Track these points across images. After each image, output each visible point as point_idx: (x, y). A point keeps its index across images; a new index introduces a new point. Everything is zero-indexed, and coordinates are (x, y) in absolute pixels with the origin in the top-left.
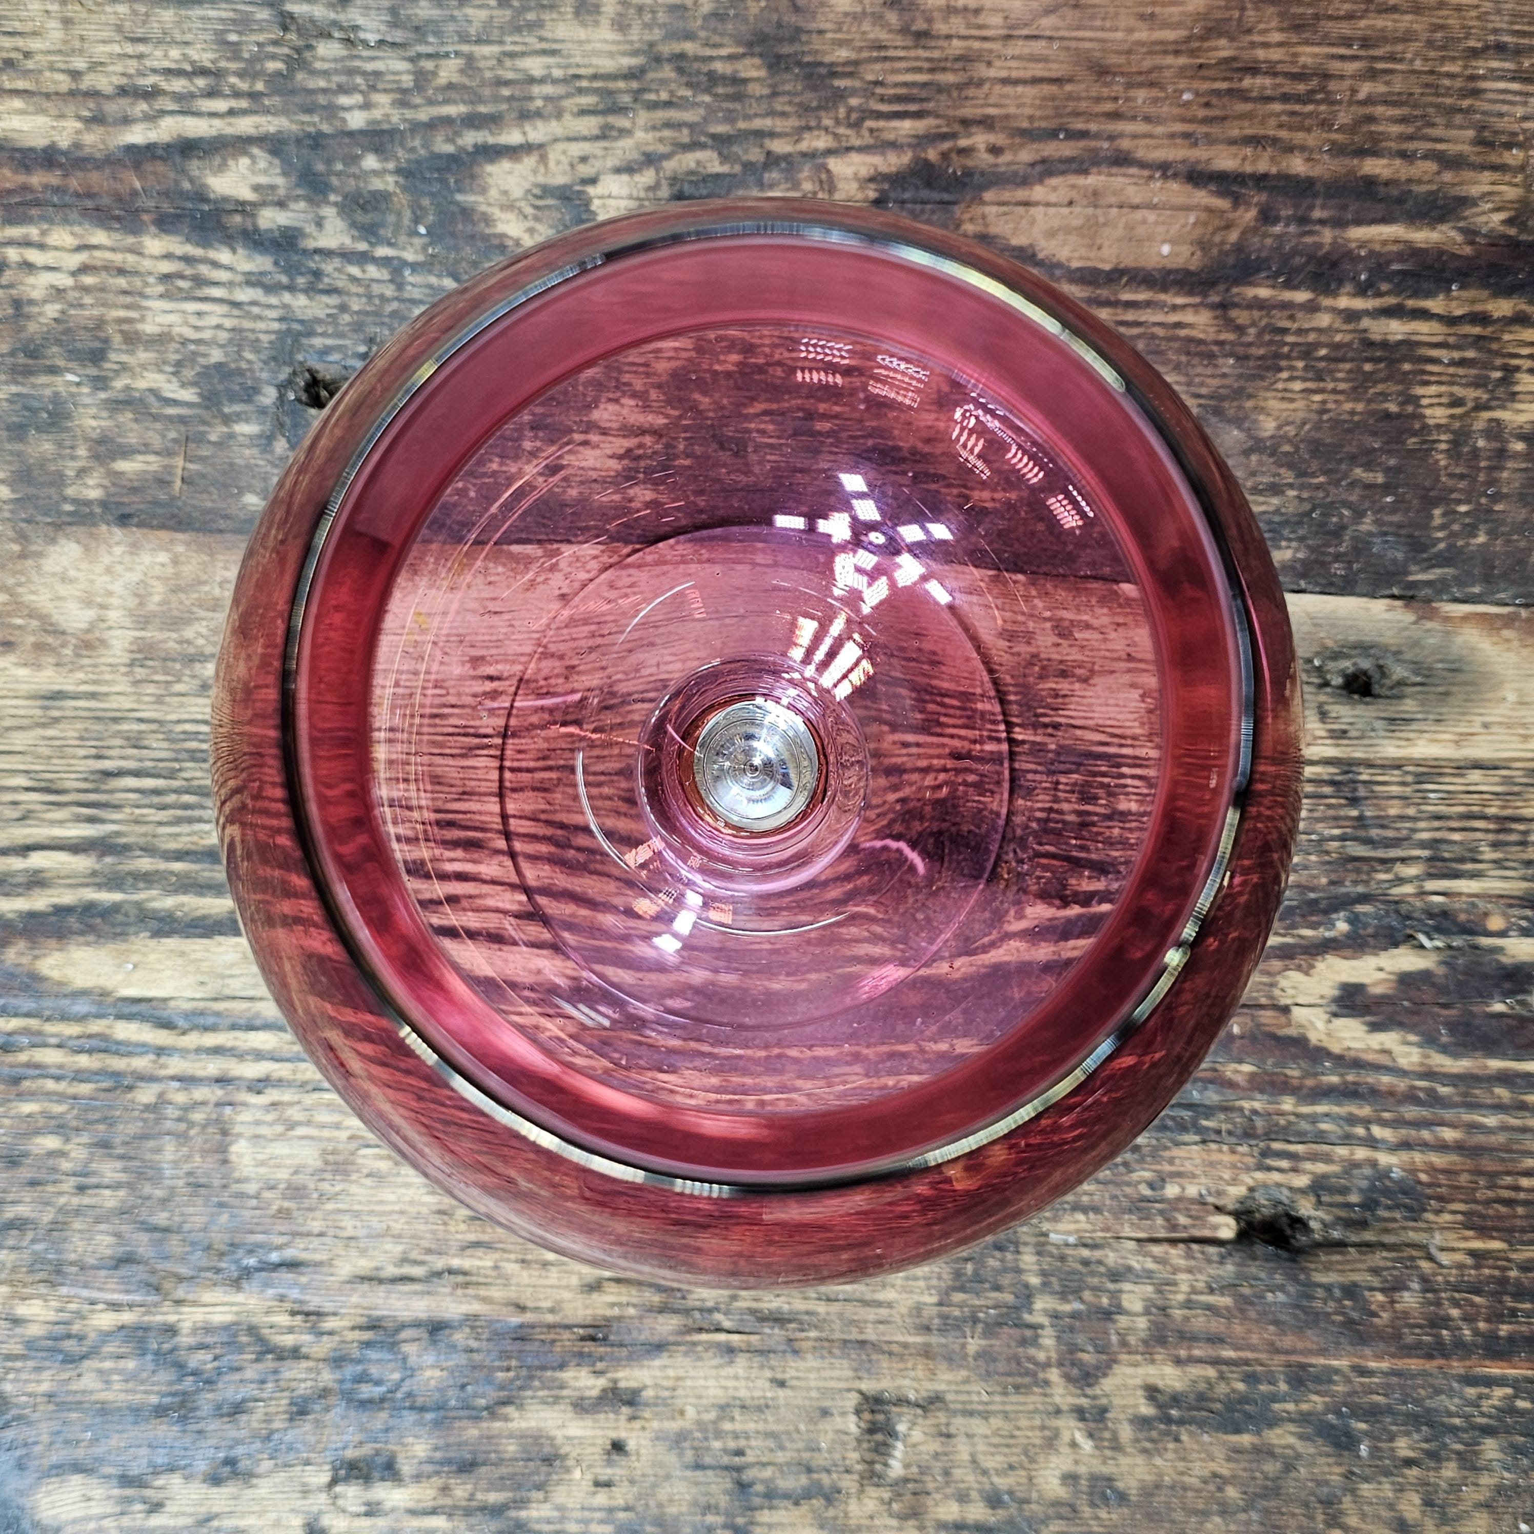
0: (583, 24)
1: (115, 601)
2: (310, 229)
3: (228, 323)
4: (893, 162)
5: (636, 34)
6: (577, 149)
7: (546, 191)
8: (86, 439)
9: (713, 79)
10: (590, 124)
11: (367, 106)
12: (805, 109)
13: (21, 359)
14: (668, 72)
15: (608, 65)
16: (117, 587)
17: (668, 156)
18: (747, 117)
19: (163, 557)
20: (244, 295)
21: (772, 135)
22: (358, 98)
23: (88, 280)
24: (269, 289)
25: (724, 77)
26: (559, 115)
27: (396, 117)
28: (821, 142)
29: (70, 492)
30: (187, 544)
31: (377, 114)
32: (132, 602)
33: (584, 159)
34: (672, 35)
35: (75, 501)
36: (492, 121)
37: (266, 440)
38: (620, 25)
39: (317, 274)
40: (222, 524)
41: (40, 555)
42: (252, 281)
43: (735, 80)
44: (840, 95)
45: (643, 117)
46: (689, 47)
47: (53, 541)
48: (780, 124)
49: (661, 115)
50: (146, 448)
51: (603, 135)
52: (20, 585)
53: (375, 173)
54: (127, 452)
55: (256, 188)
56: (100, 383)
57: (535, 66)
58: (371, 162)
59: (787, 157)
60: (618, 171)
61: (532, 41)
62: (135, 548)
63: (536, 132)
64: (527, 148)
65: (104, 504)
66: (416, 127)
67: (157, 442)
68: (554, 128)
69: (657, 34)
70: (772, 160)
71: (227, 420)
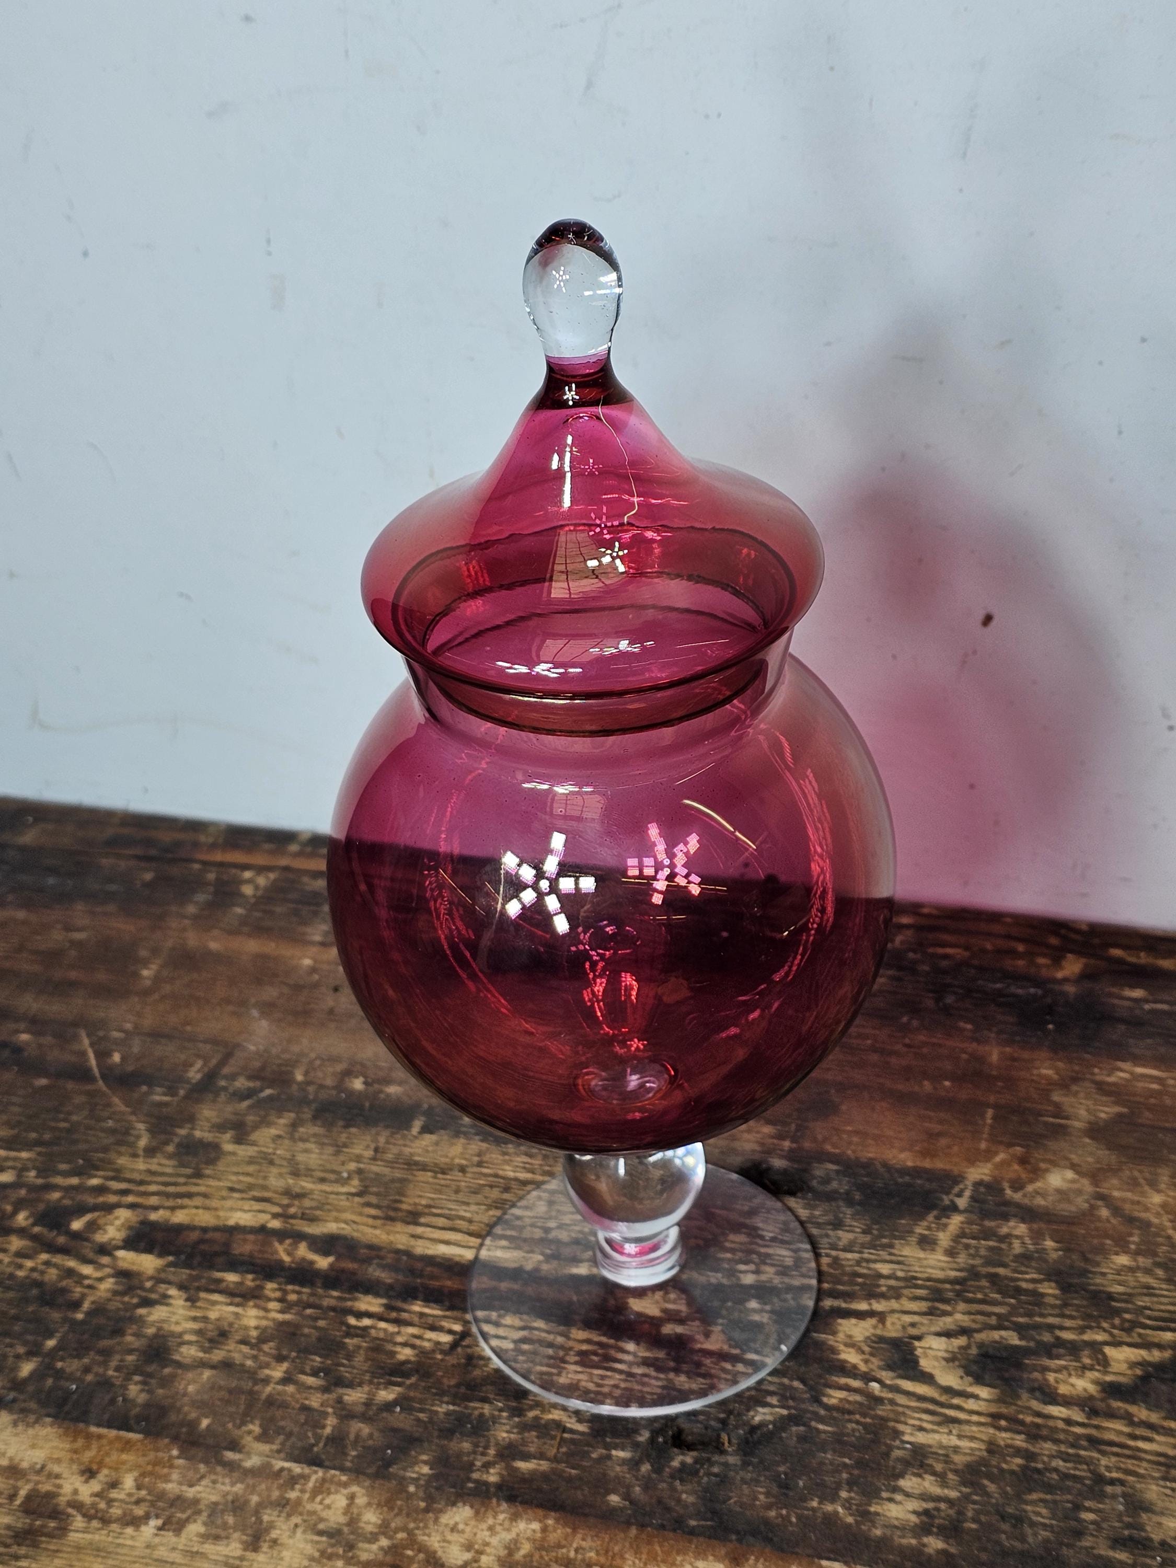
0: (924, 1250)
1: (488, 1550)
2: (700, 1337)
3: (623, 1385)
4: (1156, 1356)
5: (962, 1259)
6: (908, 1319)
7: (881, 1339)
8: (497, 1444)
9: (1018, 1291)
10: (923, 1306)
11: (757, 1272)
12: (1087, 1317)
13: (463, 1390)
14: (984, 1283)
15: (939, 1274)
16: (494, 1541)
17: (978, 1331)
18: (1042, 1315)
19: (536, 1526)
20: (639, 1371)
21: (1062, 1328)
22: (752, 1267)
23: (526, 1347)
24: (659, 1369)
25: (1026, 1290)
26: (898, 1297)
27: (777, 1281)
28: (1100, 1337)
29: (475, 1476)
30: (557, 1520)
31: (763, 1277)
32: (503, 1553)
33: (913, 1325)
34: (989, 1262)
35: (477, 1482)
36: (849, 1296)
37: (634, 1464)
38: (951, 1253)
39: (699, 1365)
40: (587, 1511)
41: (441, 1511)
42: (646, 1362)
43: (1035, 1293)
44: (1117, 1312)
45: (962, 1306)
46: (1001, 1271)
47: (454, 1504)
48: (1068, 1323)
49: (976, 1307)
50: (541, 1456)
51: (931, 1312)
52: (418, 1528)
53: (754, 1311)
54: (526, 1457)
55: (665, 1311)
56: (518, 1412)
57: (884, 1269)
58: (753, 1304)
59: (1072, 1342)
60: (939, 1334)
61: (884, 1254)
62: (515, 1517)
63: (879, 1306)
64: (871, 1314)
65: (499, 1487)
66: (789, 1289)
67: (552, 1452)
68: (894, 1304)
69: (978, 1262)
70: (1060, 1343)
71: (608, 1447)
